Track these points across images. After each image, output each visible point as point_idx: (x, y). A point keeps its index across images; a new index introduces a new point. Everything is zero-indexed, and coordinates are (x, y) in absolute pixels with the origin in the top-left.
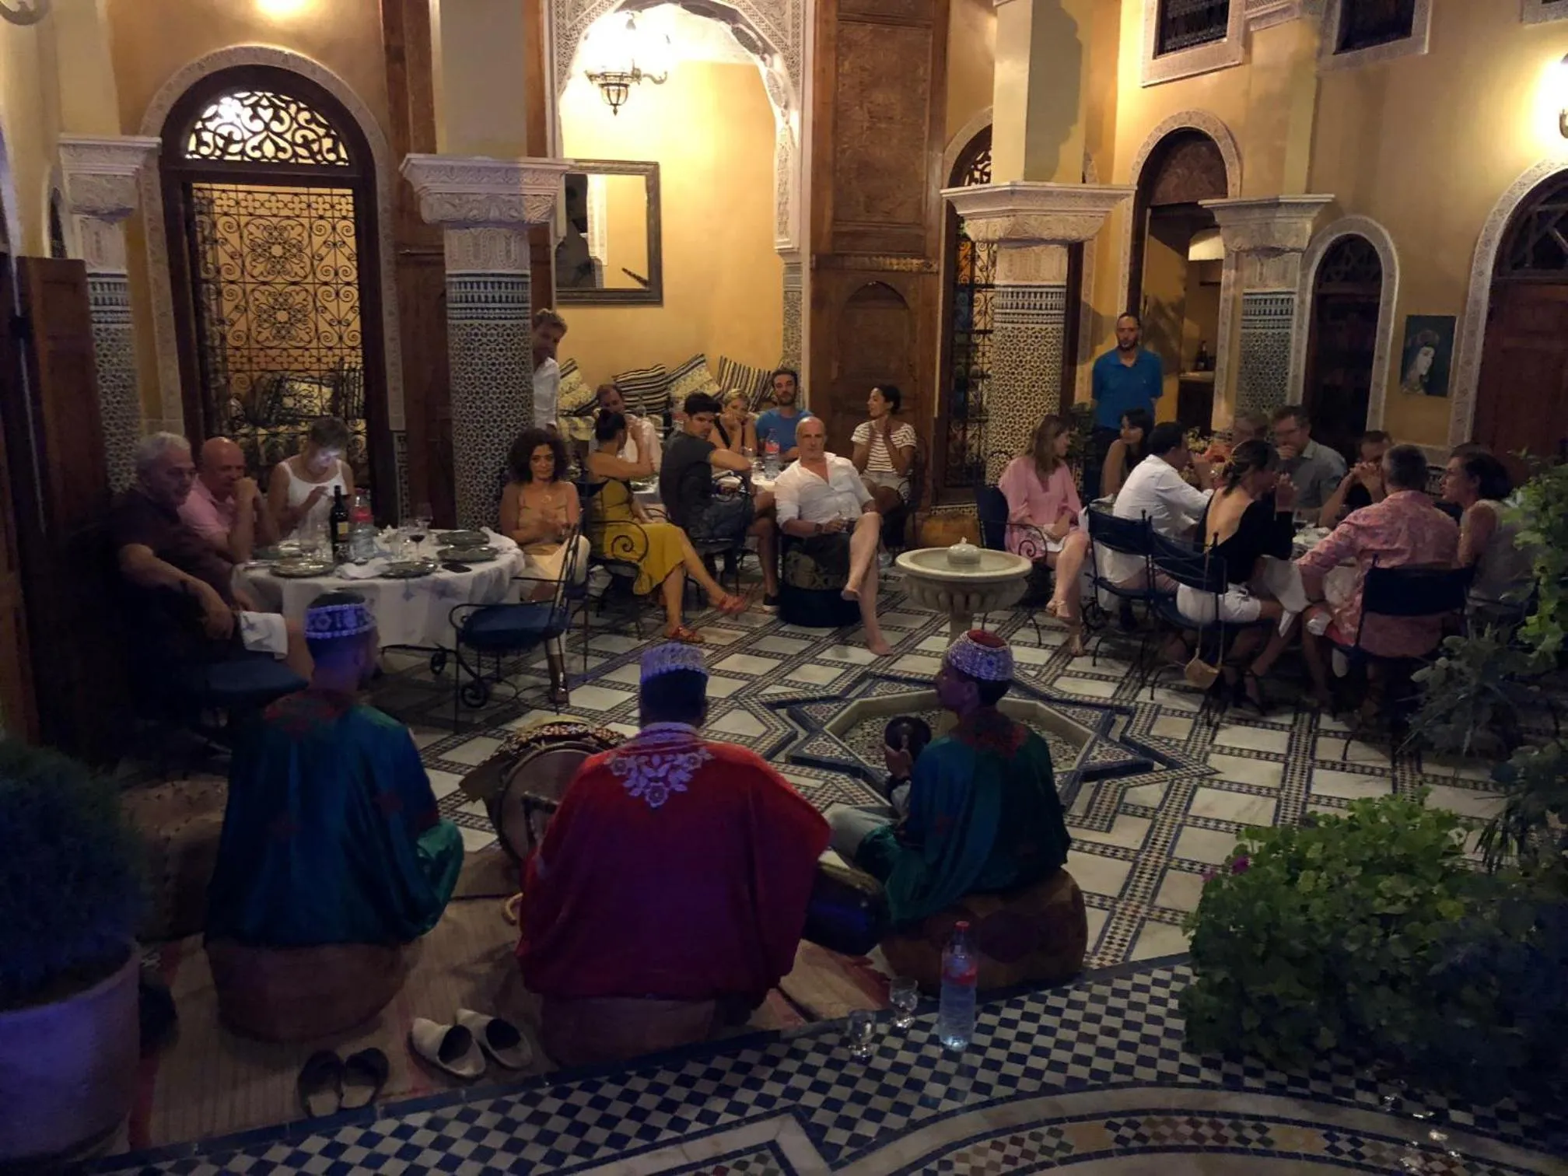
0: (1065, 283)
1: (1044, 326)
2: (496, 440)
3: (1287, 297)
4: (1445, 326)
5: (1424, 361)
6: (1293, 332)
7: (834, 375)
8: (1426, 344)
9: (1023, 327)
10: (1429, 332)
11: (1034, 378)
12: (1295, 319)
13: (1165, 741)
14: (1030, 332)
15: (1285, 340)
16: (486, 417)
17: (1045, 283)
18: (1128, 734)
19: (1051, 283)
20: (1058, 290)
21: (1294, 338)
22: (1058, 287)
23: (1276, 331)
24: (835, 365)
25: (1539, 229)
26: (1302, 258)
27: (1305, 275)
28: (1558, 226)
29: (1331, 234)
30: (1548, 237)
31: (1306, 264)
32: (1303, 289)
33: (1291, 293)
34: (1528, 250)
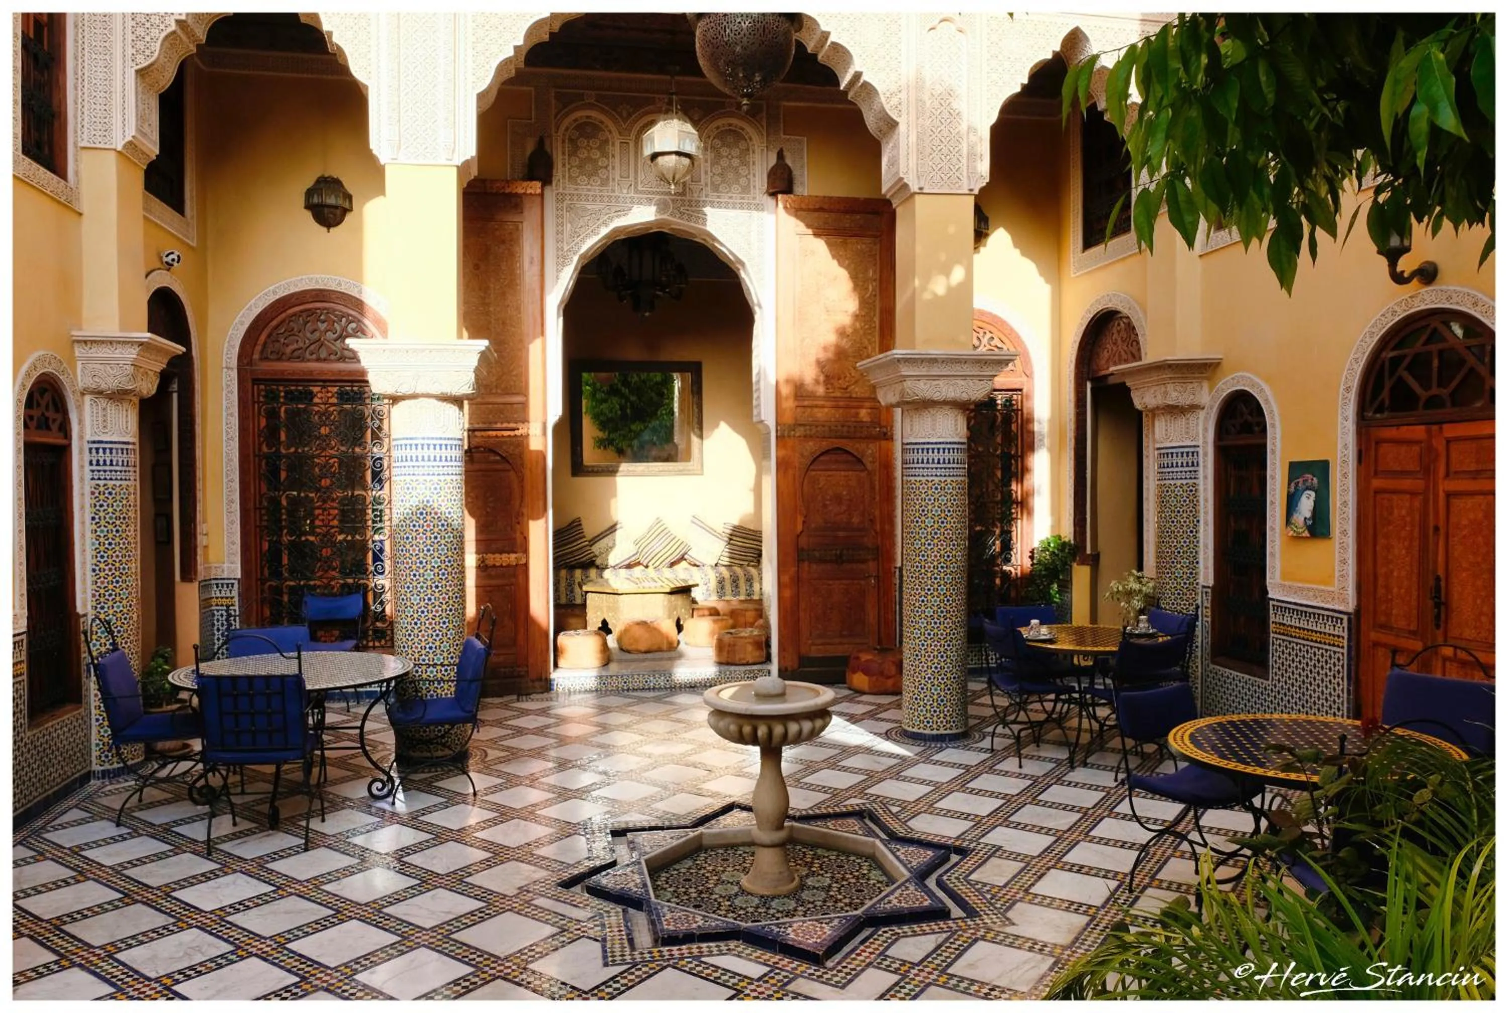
0: (965, 440)
1: (943, 479)
2: (422, 579)
3: (1192, 450)
4: (1321, 469)
5: (1306, 504)
6: (1201, 482)
7: (800, 528)
8: (1307, 489)
9: (923, 479)
10: (1310, 476)
11: (936, 526)
12: (1201, 469)
13: (979, 886)
14: (930, 484)
15: (1193, 491)
16: (414, 559)
17: (941, 440)
18: (945, 878)
19: (949, 440)
20: (959, 446)
21: (1201, 488)
22: (959, 443)
23: (1184, 482)
24: (800, 519)
25: (1392, 374)
26: (1202, 414)
27: (1206, 430)
28: (1409, 368)
29: (1223, 390)
30: (1400, 379)
31: (1206, 420)
32: (1205, 442)
33: (1195, 446)
34: (1385, 394)
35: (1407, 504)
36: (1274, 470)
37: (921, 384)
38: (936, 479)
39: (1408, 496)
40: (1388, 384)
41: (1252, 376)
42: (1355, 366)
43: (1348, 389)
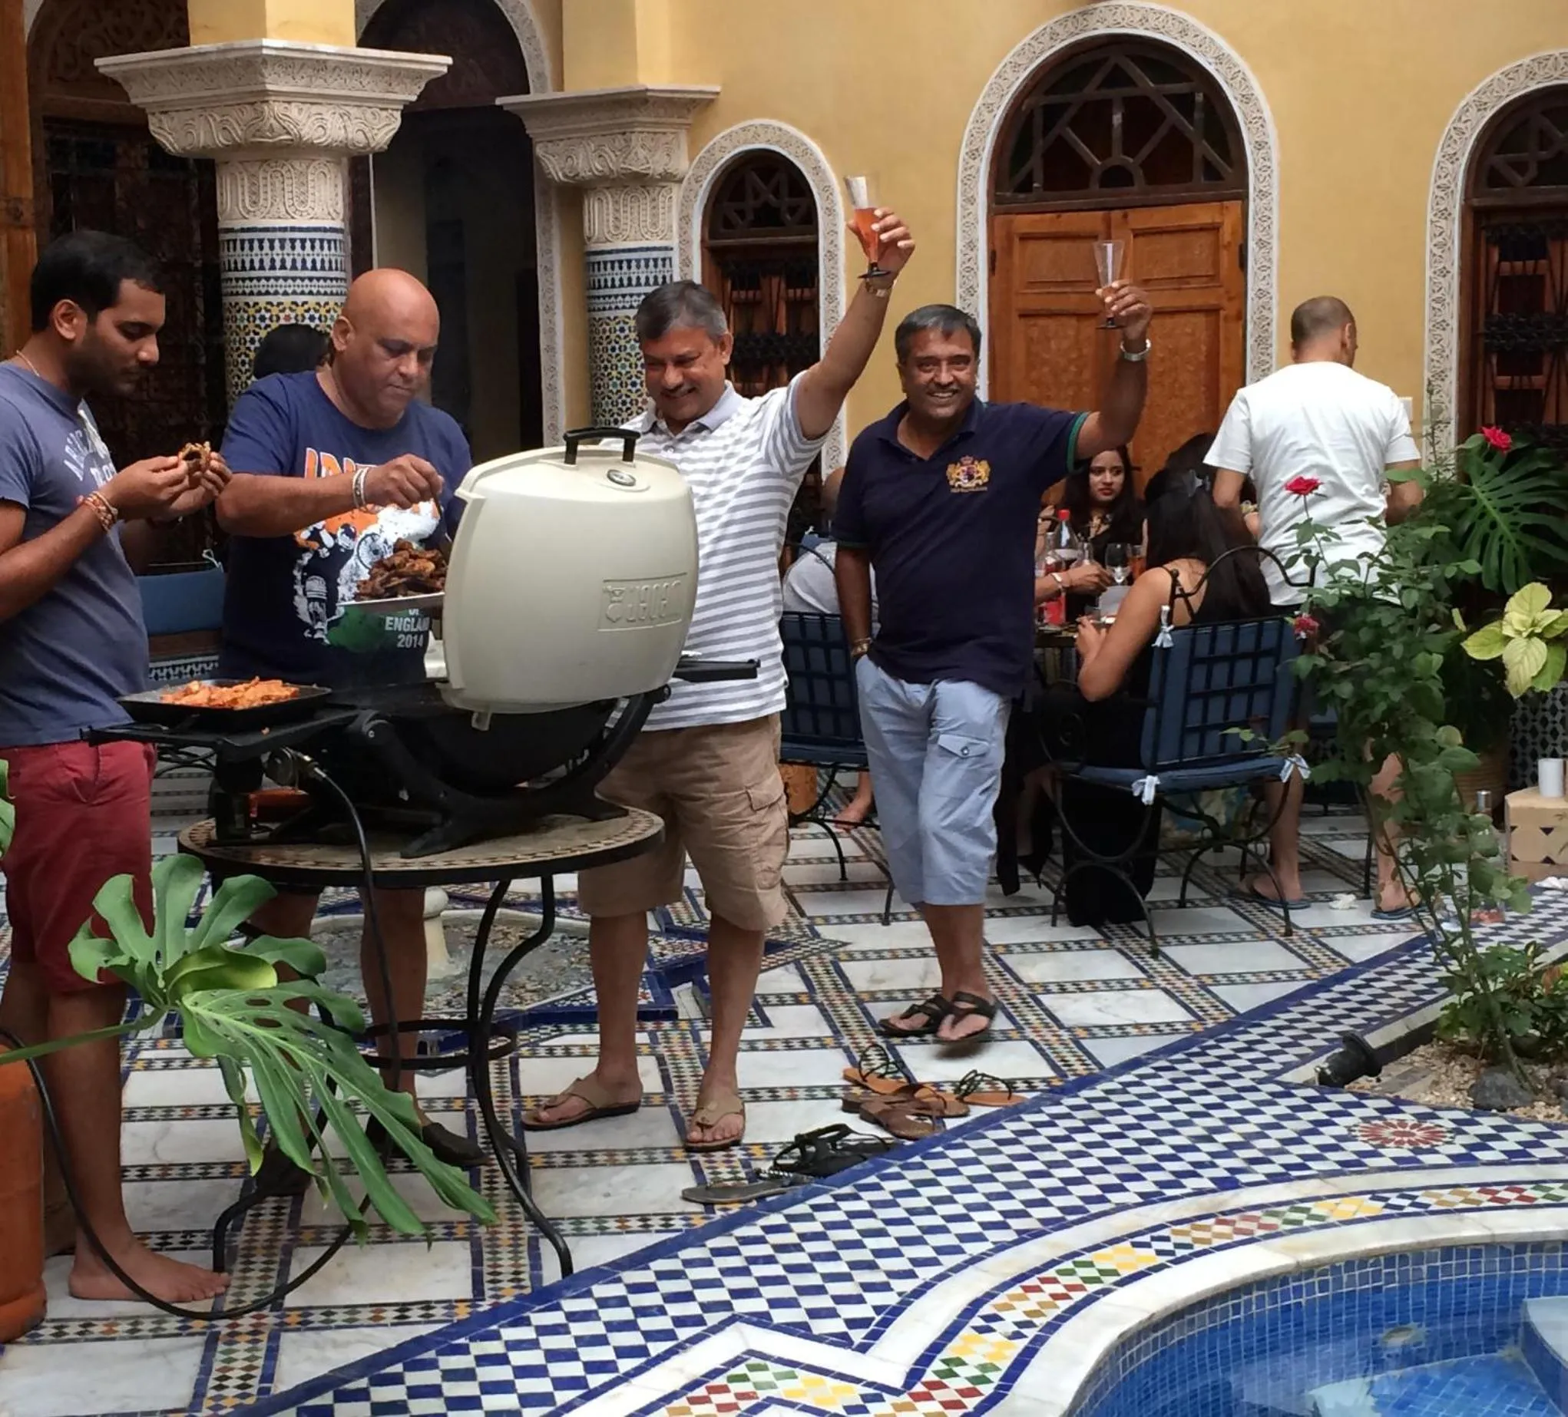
0: (343, 225)
3: (658, 254)
19: (313, 224)
20: (333, 237)
22: (332, 231)
25: (1047, 129)
26: (677, 192)
27: (685, 219)
28: (1074, 124)
29: (723, 149)
30: (1061, 142)
31: (686, 202)
32: (685, 242)
33: (666, 249)
34: (1035, 163)
35: (1071, 333)
36: (833, 286)
37: (294, 111)
38: (312, 300)
39: (1073, 321)
40: (1040, 145)
41: (785, 126)
42: (987, 116)
43: (974, 154)
